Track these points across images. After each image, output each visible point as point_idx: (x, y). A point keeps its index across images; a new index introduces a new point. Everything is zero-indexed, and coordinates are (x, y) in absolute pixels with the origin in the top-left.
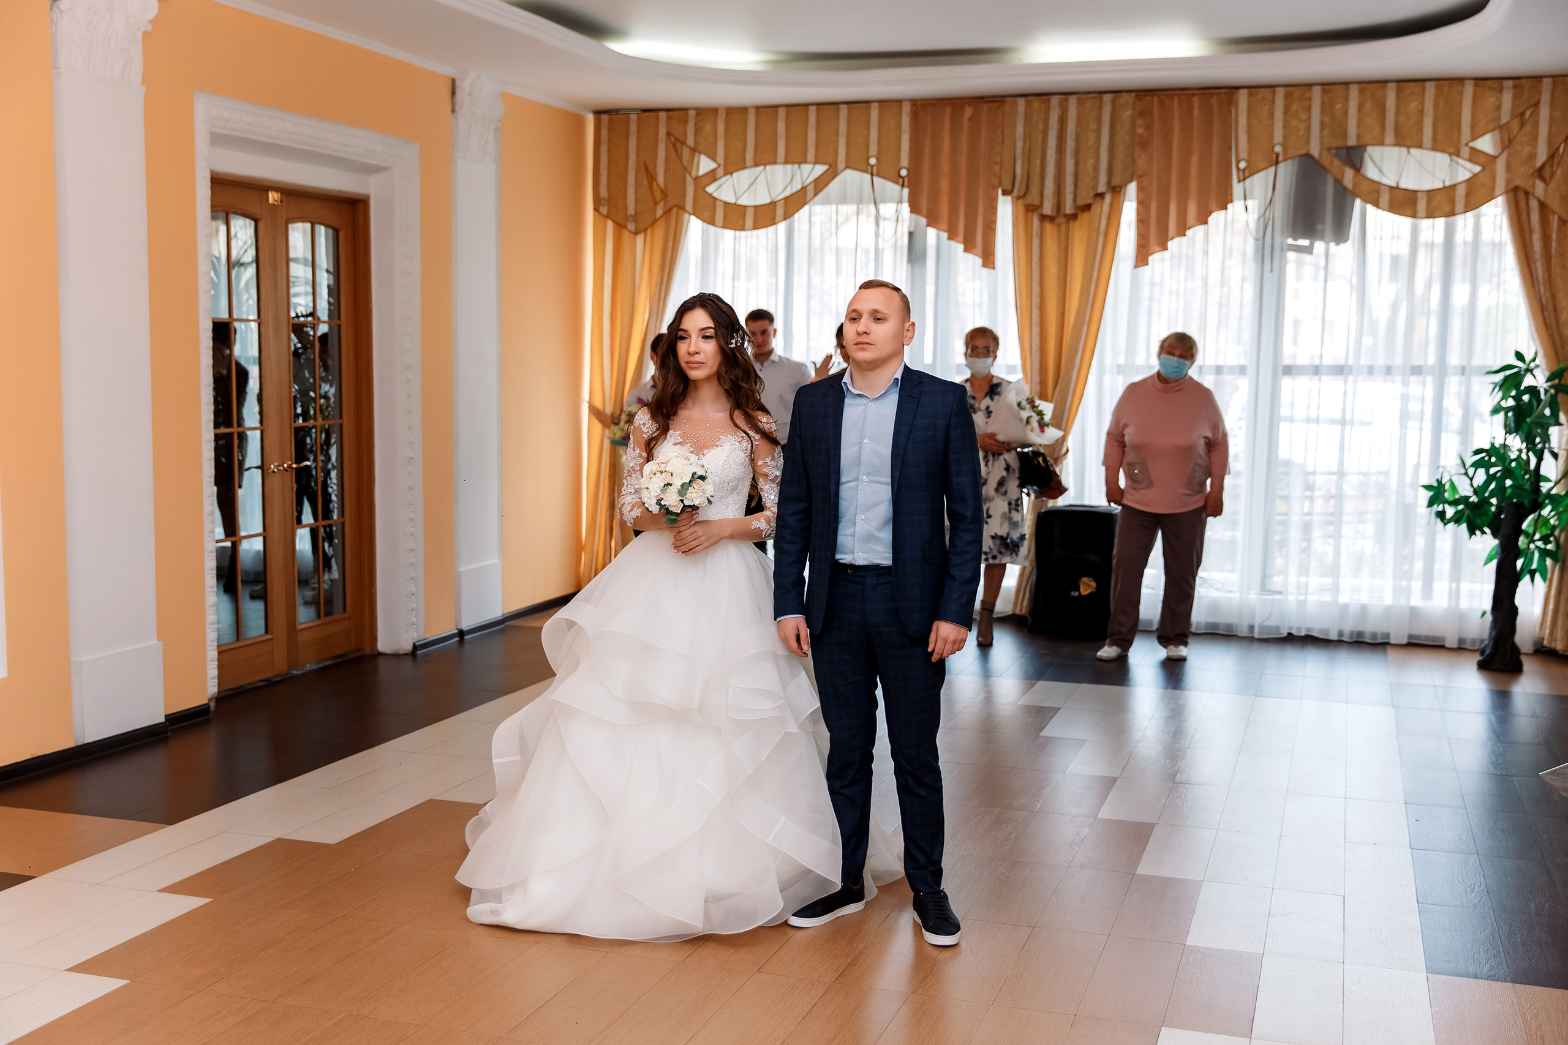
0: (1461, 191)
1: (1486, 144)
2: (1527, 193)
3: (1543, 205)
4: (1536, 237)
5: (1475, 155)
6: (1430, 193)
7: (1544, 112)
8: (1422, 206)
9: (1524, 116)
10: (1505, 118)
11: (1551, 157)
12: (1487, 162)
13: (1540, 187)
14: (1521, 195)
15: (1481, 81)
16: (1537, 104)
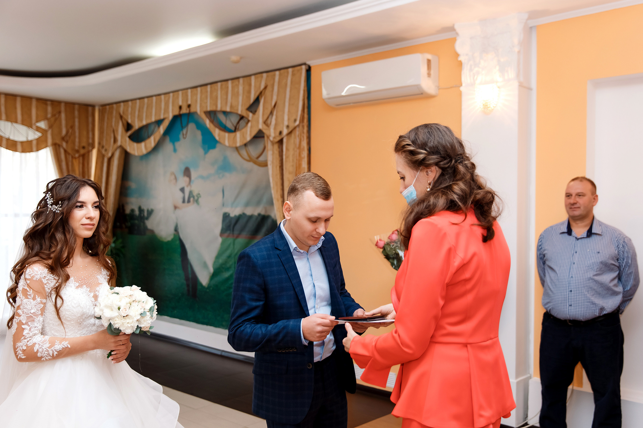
0: (34, 143)
1: (42, 125)
2: (59, 146)
3: (65, 151)
4: (64, 164)
5: (38, 129)
6: (22, 143)
7: (63, 115)
8: (19, 147)
9: (56, 115)
10: (49, 116)
11: (67, 132)
12: (44, 132)
13: (64, 144)
14: (57, 146)
15: (39, 100)
16: (60, 112)
